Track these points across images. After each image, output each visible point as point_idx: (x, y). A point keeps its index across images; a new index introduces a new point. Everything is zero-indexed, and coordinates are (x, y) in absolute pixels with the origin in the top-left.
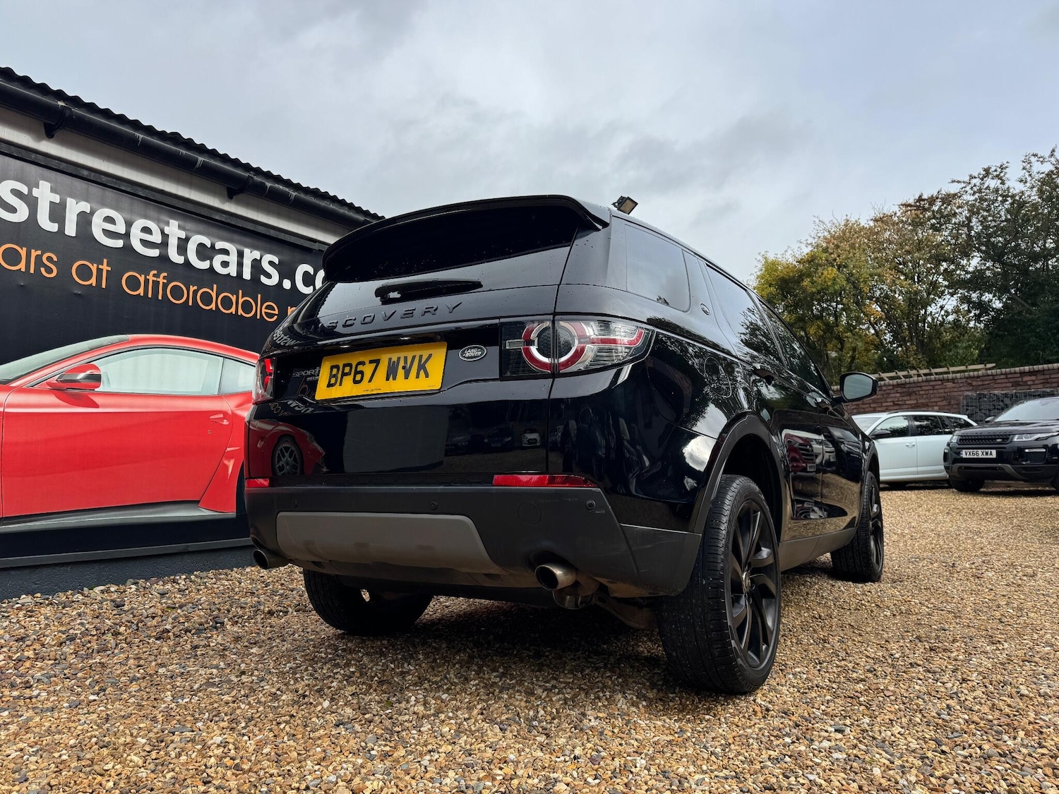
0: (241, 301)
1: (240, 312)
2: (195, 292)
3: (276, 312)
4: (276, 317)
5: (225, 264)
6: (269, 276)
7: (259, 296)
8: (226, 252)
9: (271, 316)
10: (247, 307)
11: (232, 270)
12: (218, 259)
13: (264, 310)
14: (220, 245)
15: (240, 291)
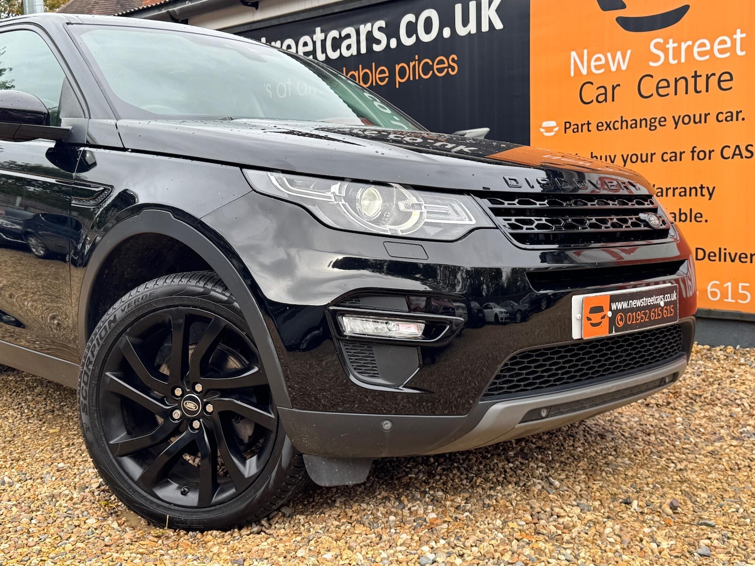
0: (361, 74)
3: (387, 74)
4: (387, 79)
5: (349, 47)
6: (378, 42)
7: (374, 64)
8: (348, 36)
9: (382, 79)
11: (353, 51)
12: (345, 44)
13: (378, 76)
14: (344, 33)
15: (360, 66)
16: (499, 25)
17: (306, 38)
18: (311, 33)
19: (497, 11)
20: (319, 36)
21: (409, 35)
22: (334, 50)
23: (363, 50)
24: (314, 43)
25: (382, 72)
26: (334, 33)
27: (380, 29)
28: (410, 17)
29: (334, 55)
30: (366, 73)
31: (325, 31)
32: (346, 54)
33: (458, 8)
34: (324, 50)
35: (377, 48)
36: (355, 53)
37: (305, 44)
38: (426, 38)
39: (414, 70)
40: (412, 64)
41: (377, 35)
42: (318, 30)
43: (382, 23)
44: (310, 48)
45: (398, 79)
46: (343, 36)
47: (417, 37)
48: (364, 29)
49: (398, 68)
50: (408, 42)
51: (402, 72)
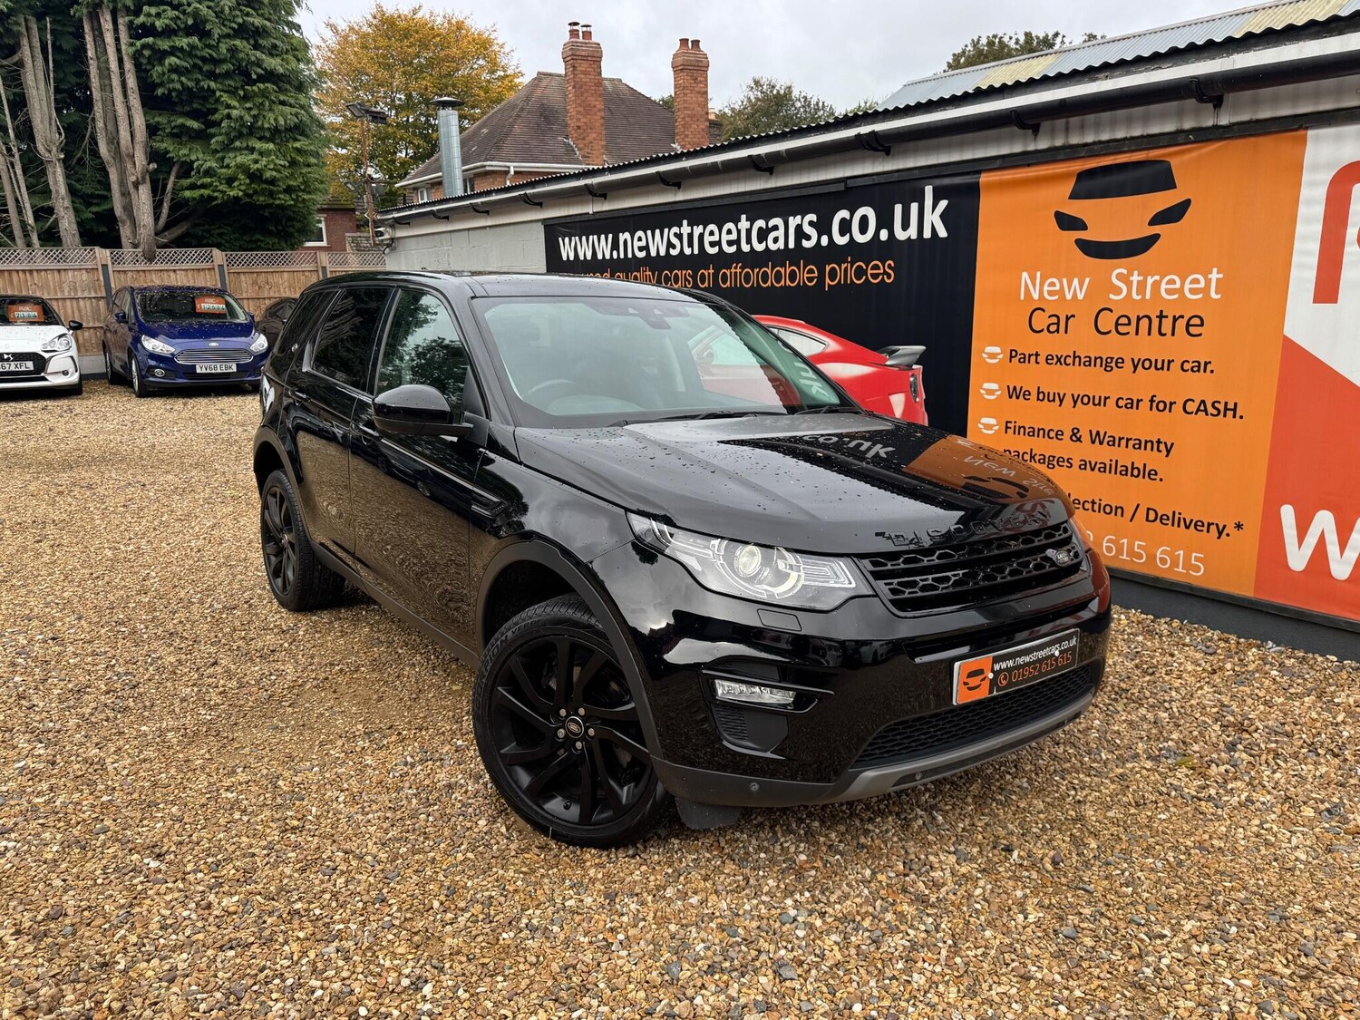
1: (788, 282)
2: (758, 273)
3: (816, 275)
5: (776, 240)
6: (808, 238)
8: (776, 228)
9: (810, 279)
10: (793, 276)
11: (781, 245)
13: (806, 275)
14: (771, 223)
16: (943, 233)
17: (730, 225)
18: (736, 221)
19: (942, 216)
20: (744, 224)
21: (842, 234)
22: (760, 242)
23: (791, 245)
24: (739, 231)
25: (811, 271)
26: (760, 223)
27: (811, 223)
28: (844, 214)
29: (760, 247)
30: (793, 270)
31: (752, 220)
32: (773, 247)
33: (898, 208)
34: (749, 241)
35: (806, 244)
36: (782, 247)
37: (729, 232)
38: (861, 239)
39: (845, 272)
40: (843, 266)
41: (808, 229)
42: (744, 217)
43: (813, 217)
44: (734, 237)
45: (827, 280)
46: (770, 226)
47: (851, 236)
48: (794, 222)
49: (828, 268)
50: (841, 240)
51: (833, 274)
